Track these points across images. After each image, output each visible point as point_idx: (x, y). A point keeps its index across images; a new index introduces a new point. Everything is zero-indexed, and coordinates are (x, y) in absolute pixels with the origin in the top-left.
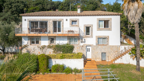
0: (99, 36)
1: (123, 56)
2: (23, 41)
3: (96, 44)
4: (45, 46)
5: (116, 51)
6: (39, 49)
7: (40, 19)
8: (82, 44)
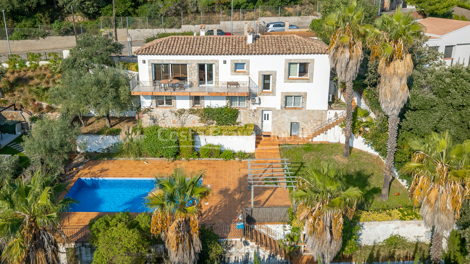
0: (287, 93)
1: (329, 130)
2: (141, 100)
3: (282, 108)
4: (184, 110)
5: (319, 120)
6: (174, 114)
7: (173, 60)
8: (254, 107)
